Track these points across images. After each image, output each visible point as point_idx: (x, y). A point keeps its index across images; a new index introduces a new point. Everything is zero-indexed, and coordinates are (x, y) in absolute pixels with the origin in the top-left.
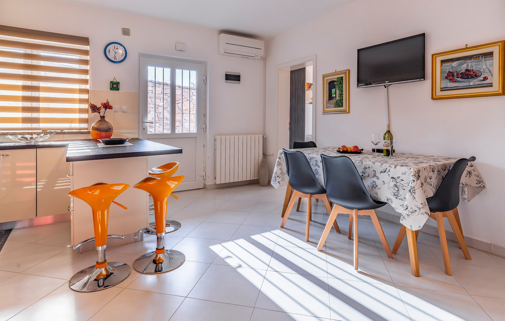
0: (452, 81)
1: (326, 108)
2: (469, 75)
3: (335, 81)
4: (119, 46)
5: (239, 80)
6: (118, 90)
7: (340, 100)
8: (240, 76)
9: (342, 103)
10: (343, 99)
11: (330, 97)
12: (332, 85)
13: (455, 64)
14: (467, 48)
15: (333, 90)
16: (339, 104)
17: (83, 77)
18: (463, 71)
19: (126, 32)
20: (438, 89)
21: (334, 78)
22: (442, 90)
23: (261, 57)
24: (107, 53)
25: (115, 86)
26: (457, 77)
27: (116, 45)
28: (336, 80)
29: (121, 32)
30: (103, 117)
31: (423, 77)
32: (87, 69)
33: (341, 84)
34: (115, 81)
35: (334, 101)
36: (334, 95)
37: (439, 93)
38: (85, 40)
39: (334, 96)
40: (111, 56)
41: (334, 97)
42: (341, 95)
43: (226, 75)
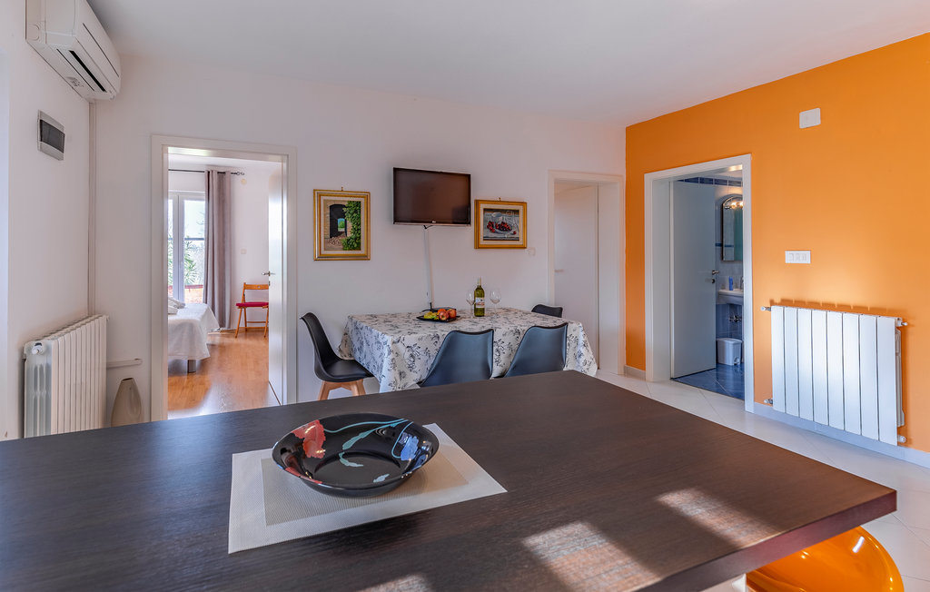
0: (492, 231)
1: (325, 250)
2: (504, 227)
3: (344, 206)
5: (62, 149)
7: (356, 239)
9: (359, 244)
10: (360, 238)
11: (334, 232)
12: (336, 211)
13: (494, 214)
14: (500, 202)
15: (341, 221)
16: (354, 244)
18: (500, 223)
20: (481, 238)
21: (344, 200)
22: (486, 239)
26: (496, 228)
28: (346, 204)
31: (470, 223)
33: (356, 211)
35: (342, 239)
36: (343, 230)
37: (482, 242)
39: (340, 230)
41: (342, 233)
42: (357, 230)
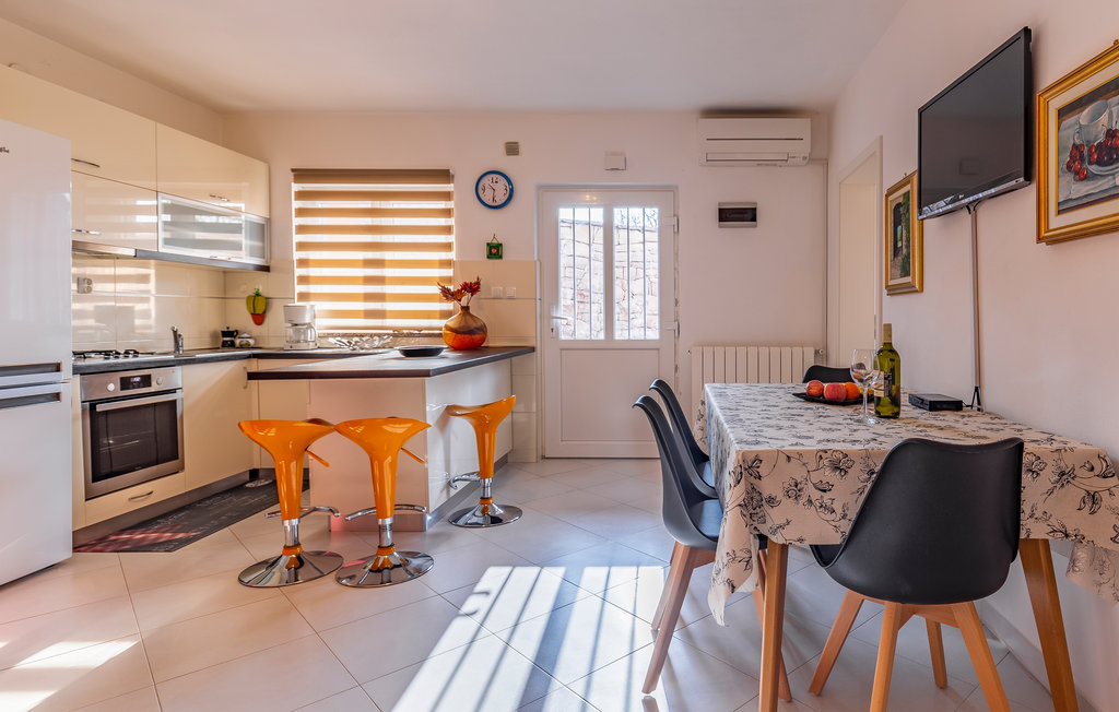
0: (1082, 176)
1: (890, 278)
2: (1112, 149)
3: (900, 205)
4: (500, 177)
5: (754, 219)
6: (501, 257)
7: (908, 257)
8: (755, 209)
9: (910, 265)
10: (910, 254)
11: (896, 250)
12: (897, 215)
13: (1084, 117)
15: (899, 231)
16: (906, 267)
17: (442, 239)
18: (1101, 139)
19: (512, 149)
20: (1052, 206)
21: (900, 195)
22: (1062, 208)
23: (805, 158)
24: (480, 191)
25: (495, 251)
26: (1090, 163)
27: (495, 176)
28: (902, 200)
29: (502, 149)
30: (466, 309)
32: (449, 224)
33: (907, 211)
34: (495, 241)
35: (900, 259)
36: (900, 244)
38: (444, 175)
40: (487, 198)
41: (900, 248)
42: (909, 242)
43: (720, 210)
